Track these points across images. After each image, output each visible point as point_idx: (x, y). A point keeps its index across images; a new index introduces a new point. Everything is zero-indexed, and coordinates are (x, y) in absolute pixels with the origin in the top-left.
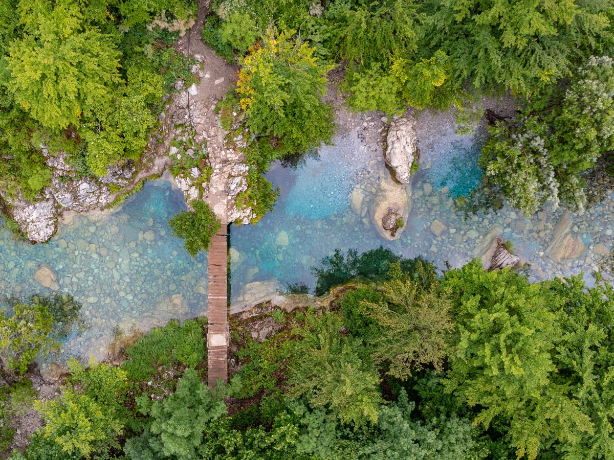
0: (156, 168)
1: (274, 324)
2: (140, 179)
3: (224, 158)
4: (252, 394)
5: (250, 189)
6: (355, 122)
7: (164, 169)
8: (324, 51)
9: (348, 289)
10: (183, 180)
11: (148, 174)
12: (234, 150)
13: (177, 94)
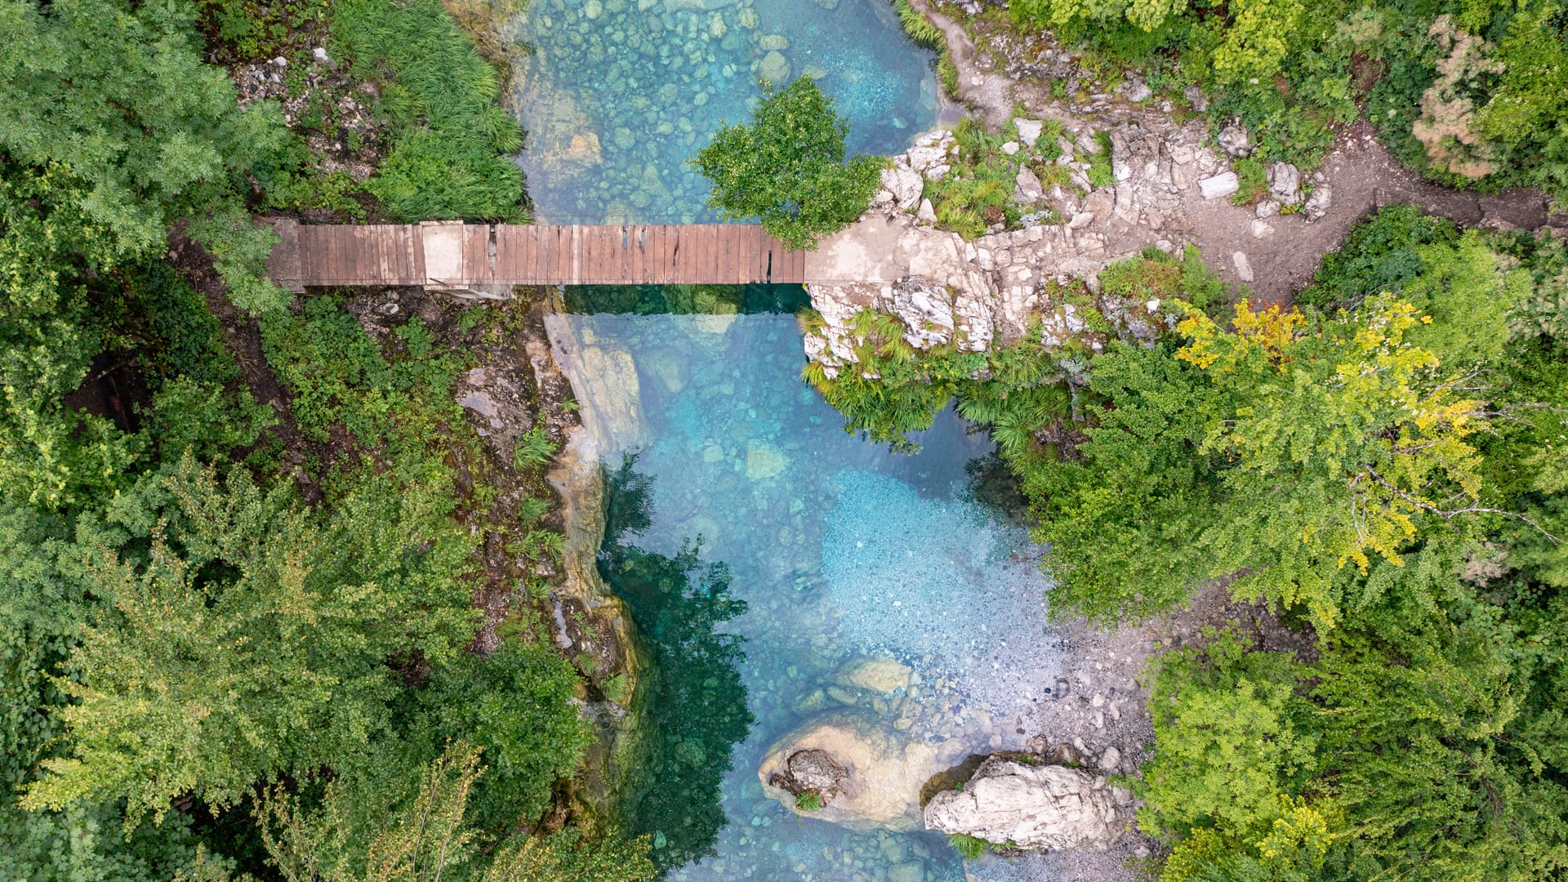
0: (975, 81)
1: (509, 432)
2: (944, 31)
3: (1010, 278)
4: (276, 361)
5: (911, 357)
6: (1105, 670)
7: (972, 108)
8: (1374, 590)
9: (618, 648)
10: (941, 152)
11: (958, 56)
12: (1035, 307)
13: (1206, 136)
